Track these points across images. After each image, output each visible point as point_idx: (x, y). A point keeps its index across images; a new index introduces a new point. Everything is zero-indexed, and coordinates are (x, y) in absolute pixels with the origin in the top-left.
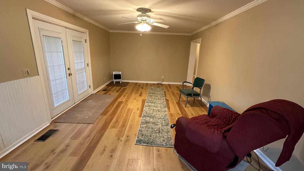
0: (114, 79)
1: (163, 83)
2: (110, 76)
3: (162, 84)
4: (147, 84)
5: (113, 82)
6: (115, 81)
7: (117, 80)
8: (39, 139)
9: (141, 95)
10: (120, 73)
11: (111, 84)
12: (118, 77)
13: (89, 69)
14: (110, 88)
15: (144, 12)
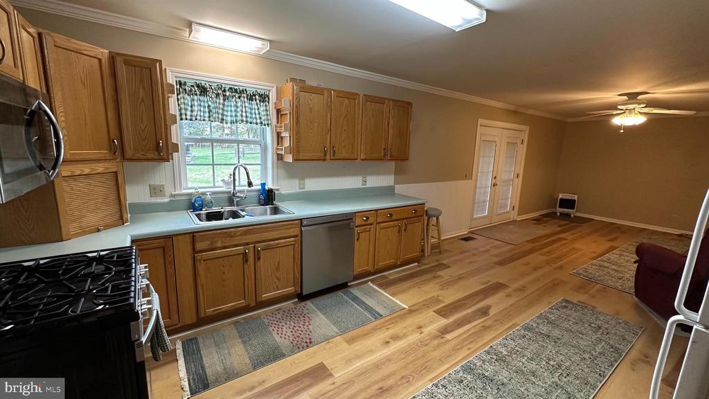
0: (560, 207)
2: (551, 202)
6: (559, 210)
7: (566, 210)
8: (462, 239)
9: (612, 240)
10: (576, 197)
11: (550, 215)
12: (568, 203)
13: (518, 182)
14: (545, 219)
15: (633, 97)
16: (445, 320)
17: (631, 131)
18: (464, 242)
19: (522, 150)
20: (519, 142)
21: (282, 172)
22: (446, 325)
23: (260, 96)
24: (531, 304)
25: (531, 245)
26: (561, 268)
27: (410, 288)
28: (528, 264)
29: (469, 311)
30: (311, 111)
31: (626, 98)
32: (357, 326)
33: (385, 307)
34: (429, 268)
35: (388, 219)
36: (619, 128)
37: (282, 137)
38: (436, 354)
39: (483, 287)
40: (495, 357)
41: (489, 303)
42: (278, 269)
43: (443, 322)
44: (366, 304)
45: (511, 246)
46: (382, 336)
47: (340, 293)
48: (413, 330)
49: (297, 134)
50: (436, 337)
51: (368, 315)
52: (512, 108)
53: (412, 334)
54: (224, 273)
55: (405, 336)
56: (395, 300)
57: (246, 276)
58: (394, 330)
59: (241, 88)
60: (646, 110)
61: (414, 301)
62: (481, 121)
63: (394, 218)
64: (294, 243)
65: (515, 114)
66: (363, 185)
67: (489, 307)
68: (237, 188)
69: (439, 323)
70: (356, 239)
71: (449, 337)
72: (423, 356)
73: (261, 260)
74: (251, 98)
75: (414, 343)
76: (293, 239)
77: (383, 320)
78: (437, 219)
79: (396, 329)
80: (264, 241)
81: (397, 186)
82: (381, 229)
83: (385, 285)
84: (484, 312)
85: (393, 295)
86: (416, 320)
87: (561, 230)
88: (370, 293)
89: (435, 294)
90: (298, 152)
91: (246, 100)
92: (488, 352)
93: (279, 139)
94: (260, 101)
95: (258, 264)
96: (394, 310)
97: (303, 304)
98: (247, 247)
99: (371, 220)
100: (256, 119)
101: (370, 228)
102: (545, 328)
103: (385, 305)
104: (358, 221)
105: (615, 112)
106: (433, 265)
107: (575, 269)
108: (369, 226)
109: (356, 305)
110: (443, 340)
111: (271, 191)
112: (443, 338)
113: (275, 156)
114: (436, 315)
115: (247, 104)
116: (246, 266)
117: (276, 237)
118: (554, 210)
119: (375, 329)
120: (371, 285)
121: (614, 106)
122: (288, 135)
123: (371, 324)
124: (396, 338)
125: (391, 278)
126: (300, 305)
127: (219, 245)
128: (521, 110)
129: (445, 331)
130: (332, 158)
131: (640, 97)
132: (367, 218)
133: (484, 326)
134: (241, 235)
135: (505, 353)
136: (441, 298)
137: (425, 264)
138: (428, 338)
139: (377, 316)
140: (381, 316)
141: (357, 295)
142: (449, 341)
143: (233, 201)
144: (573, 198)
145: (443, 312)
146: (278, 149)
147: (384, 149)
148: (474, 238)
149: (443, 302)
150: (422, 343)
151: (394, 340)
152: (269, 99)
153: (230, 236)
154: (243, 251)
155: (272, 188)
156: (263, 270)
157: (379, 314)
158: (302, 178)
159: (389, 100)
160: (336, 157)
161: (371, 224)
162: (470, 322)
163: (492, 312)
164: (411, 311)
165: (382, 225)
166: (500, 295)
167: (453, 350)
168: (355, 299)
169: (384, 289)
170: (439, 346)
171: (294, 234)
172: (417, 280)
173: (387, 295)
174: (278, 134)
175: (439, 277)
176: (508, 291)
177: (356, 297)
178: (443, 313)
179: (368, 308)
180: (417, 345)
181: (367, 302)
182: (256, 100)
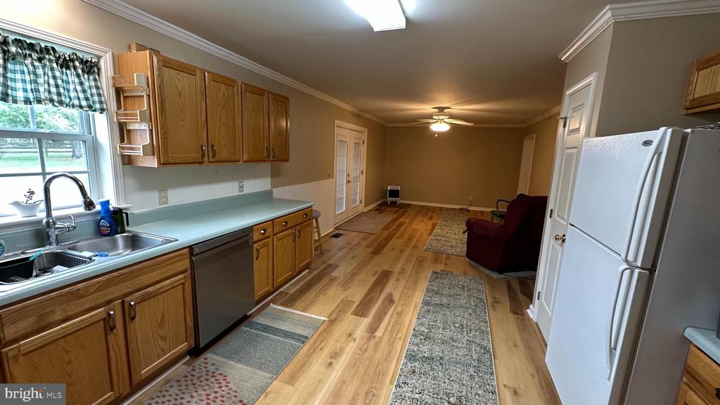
0: (390, 197)
1: (471, 208)
2: (383, 193)
3: (469, 210)
4: (442, 208)
5: (387, 202)
6: (390, 199)
7: (394, 199)
8: (333, 236)
9: (431, 218)
10: (399, 188)
11: (384, 204)
12: (395, 193)
13: (363, 178)
14: (383, 208)
15: (441, 109)
16: (366, 319)
17: (442, 135)
18: (335, 239)
19: (364, 149)
20: (362, 142)
21: (131, 182)
22: (370, 324)
23: (83, 62)
24: (416, 283)
25: (386, 233)
26: (415, 247)
27: (316, 297)
28: (394, 249)
29: (379, 303)
30: (180, 95)
31: (437, 110)
32: (288, 359)
33: (304, 326)
34: (321, 271)
35: (284, 228)
36: (435, 133)
37: (129, 131)
38: (379, 355)
39: (376, 277)
40: (422, 337)
41: (389, 291)
42: (161, 324)
43: (366, 321)
44: (283, 330)
45: (374, 235)
46: (320, 360)
47: (244, 328)
48: (346, 340)
49: (162, 128)
50: (369, 339)
51: (293, 342)
52: (357, 111)
53: (347, 345)
54: (69, 363)
55: (342, 350)
56: (310, 315)
57: (112, 352)
58: (328, 348)
59: (43, 45)
60: (450, 121)
61: (329, 309)
62: (337, 122)
63: (289, 226)
64: (182, 281)
65: (359, 117)
66: (240, 192)
67: (390, 295)
68: (55, 214)
69: (363, 324)
70: (255, 257)
71: (379, 334)
72: (370, 362)
73: (137, 319)
74: (65, 64)
75: (354, 353)
76: (181, 276)
77: (310, 342)
78: (317, 221)
79: (330, 346)
80: (139, 290)
81: (275, 190)
82: (279, 240)
83: (290, 301)
84: (390, 300)
85: (305, 310)
86: (342, 330)
87: (398, 216)
88: (278, 316)
89: (342, 296)
90: (166, 152)
91: (55, 65)
92: (414, 335)
93: (123, 133)
94: (83, 71)
95: (131, 327)
96: (314, 325)
97: (201, 359)
98: (111, 305)
99: (269, 232)
100: (79, 98)
101: (268, 242)
102: (436, 299)
103: (304, 324)
104: (256, 236)
105: (431, 121)
106: (322, 268)
107: (424, 245)
108: (267, 240)
109: (272, 336)
110: (376, 339)
111: (118, 213)
112: (374, 337)
113: (119, 160)
114: (356, 317)
115: (58, 74)
116: (111, 338)
117: (158, 279)
118: (384, 200)
119: (309, 355)
120: (275, 306)
121: (430, 117)
122: (147, 128)
123: (302, 351)
124: (335, 355)
125: (291, 292)
126: (197, 363)
127: (58, 317)
128: (362, 114)
129: (372, 329)
130: (211, 159)
131: (446, 110)
132: (265, 230)
133: (398, 313)
134: (99, 290)
135: (426, 331)
136: (349, 299)
137: (315, 269)
138: (363, 343)
139: (303, 339)
140: (307, 338)
141: (266, 324)
142: (380, 338)
143: (49, 237)
144: (396, 189)
145: (361, 311)
146: (123, 148)
147: (267, 149)
148: (341, 234)
149: (354, 302)
150: (362, 350)
151: (335, 358)
152: (99, 69)
153: (77, 295)
154: (104, 315)
155: (121, 206)
156: (139, 335)
157: (303, 337)
158: (163, 189)
159: (269, 92)
160: (216, 159)
161: (268, 237)
162: (386, 313)
163: (396, 298)
164: (332, 322)
165: (279, 235)
166: (392, 281)
167: (390, 345)
168: (266, 329)
169: (291, 307)
170: (376, 346)
171: (182, 269)
172: (317, 288)
173: (298, 312)
174: (122, 126)
175: (335, 278)
176: (395, 275)
177: (266, 326)
178: (360, 313)
179: (287, 335)
180: (359, 354)
181: (282, 328)
182: (75, 68)
